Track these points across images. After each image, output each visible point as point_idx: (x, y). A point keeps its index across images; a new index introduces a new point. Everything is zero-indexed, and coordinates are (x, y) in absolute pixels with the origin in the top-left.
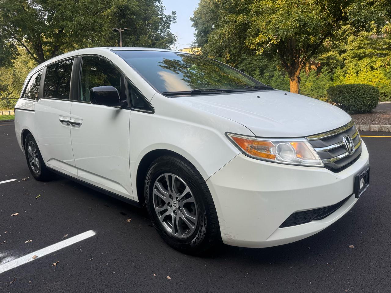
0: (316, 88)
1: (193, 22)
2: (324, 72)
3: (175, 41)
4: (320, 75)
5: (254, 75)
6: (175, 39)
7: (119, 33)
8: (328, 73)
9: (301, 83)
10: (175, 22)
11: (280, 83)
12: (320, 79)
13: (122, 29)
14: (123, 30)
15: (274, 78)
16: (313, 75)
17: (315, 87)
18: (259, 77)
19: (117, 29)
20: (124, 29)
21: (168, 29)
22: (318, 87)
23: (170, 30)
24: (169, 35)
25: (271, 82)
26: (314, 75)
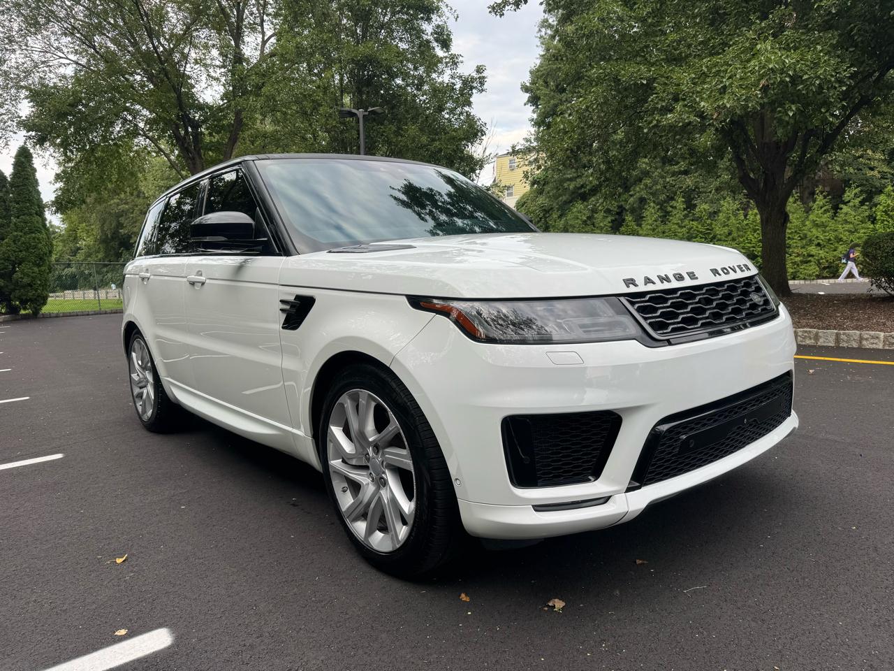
0: (830, 240)
1: (528, 95)
2: (849, 202)
3: (483, 135)
4: (841, 209)
5: (671, 209)
6: (482, 130)
7: (358, 119)
8: (862, 203)
9: (790, 229)
10: (483, 90)
11: (738, 228)
12: (839, 219)
13: (366, 111)
14: (367, 113)
15: (721, 216)
16: (821, 208)
17: (828, 238)
18: (683, 213)
19: (354, 111)
20: (370, 109)
21: (467, 109)
22: (836, 237)
23: (472, 110)
24: (470, 120)
25: (713, 226)
26: (825, 208)
